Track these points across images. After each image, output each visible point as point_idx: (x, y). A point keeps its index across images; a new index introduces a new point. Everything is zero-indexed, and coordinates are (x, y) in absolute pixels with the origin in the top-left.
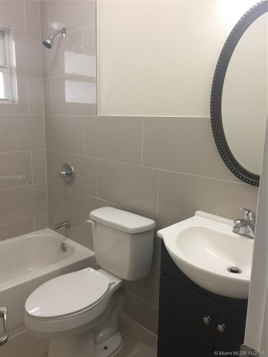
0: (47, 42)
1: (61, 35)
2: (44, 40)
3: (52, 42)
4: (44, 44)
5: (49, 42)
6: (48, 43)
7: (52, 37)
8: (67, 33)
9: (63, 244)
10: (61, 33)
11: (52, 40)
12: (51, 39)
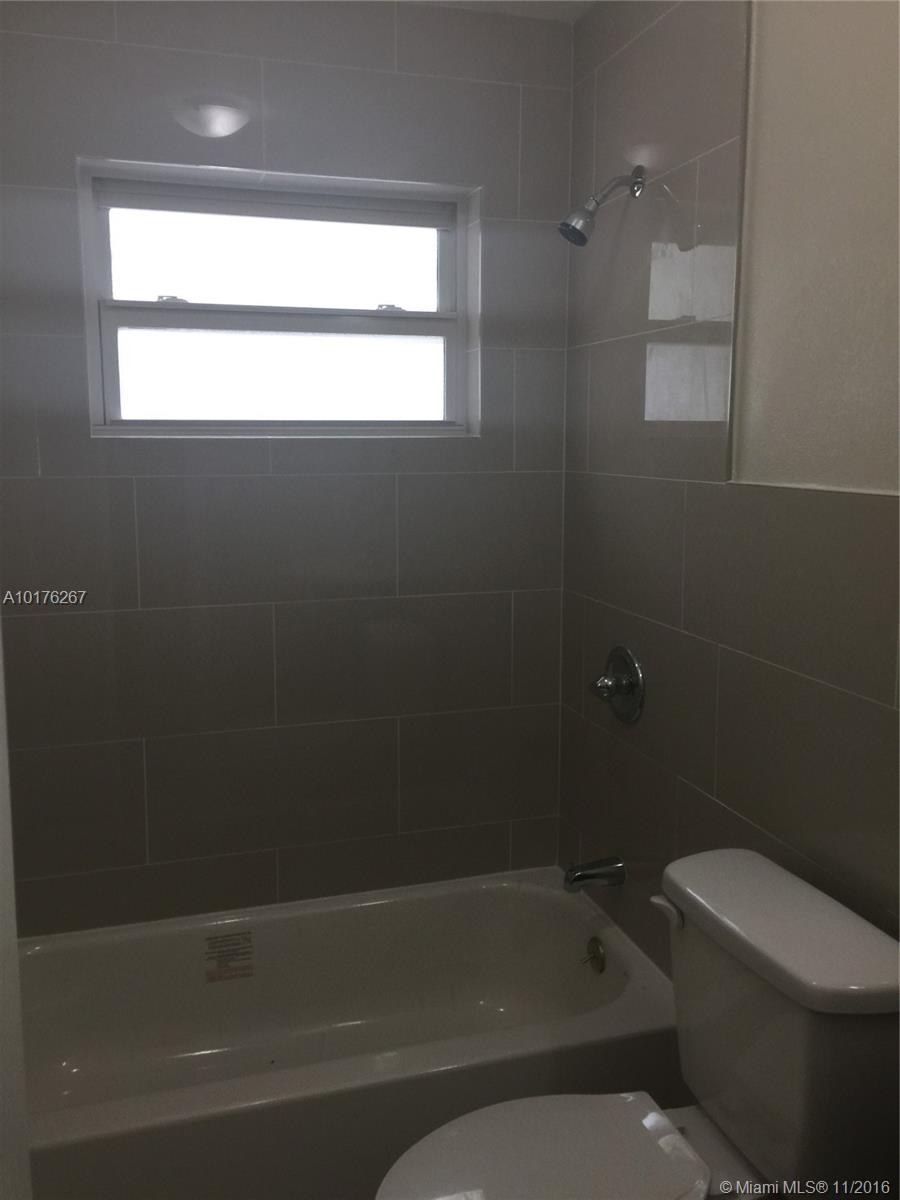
0: (573, 224)
1: (628, 192)
2: (562, 221)
3: (589, 225)
4: (563, 234)
5: (578, 224)
6: (574, 228)
7: (591, 206)
8: (647, 183)
9: (595, 942)
10: (628, 188)
11: (591, 214)
12: (588, 211)
